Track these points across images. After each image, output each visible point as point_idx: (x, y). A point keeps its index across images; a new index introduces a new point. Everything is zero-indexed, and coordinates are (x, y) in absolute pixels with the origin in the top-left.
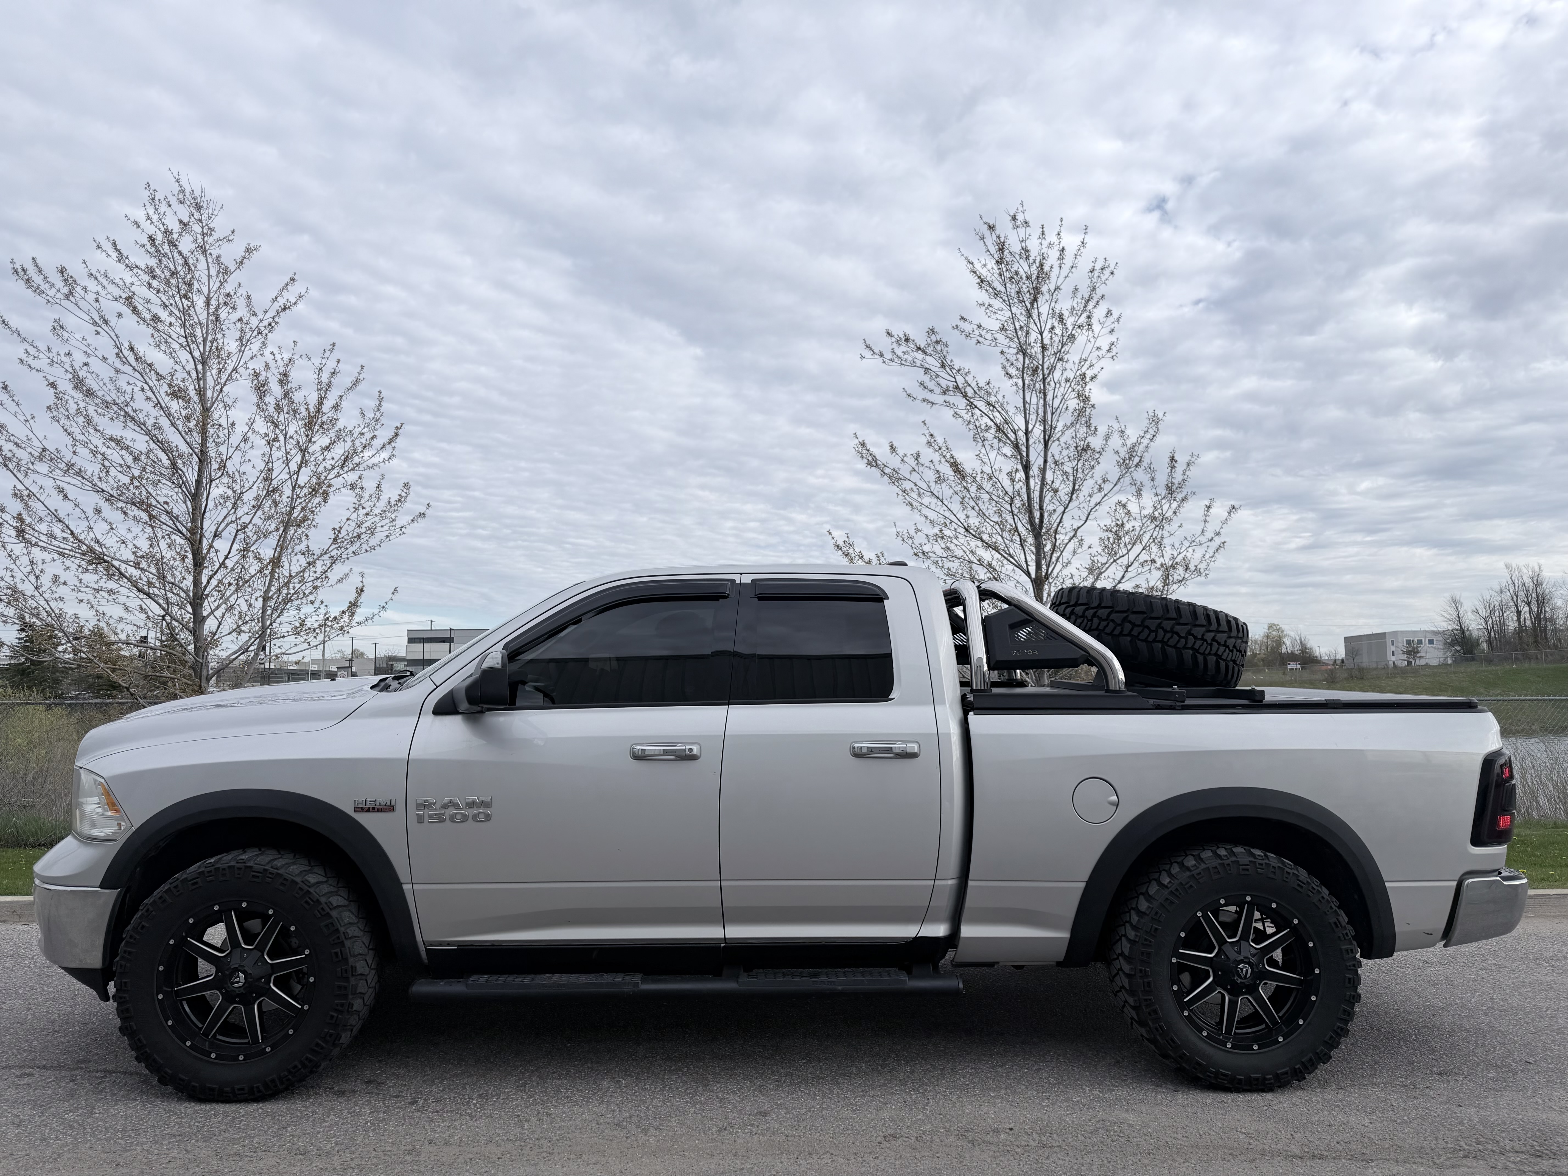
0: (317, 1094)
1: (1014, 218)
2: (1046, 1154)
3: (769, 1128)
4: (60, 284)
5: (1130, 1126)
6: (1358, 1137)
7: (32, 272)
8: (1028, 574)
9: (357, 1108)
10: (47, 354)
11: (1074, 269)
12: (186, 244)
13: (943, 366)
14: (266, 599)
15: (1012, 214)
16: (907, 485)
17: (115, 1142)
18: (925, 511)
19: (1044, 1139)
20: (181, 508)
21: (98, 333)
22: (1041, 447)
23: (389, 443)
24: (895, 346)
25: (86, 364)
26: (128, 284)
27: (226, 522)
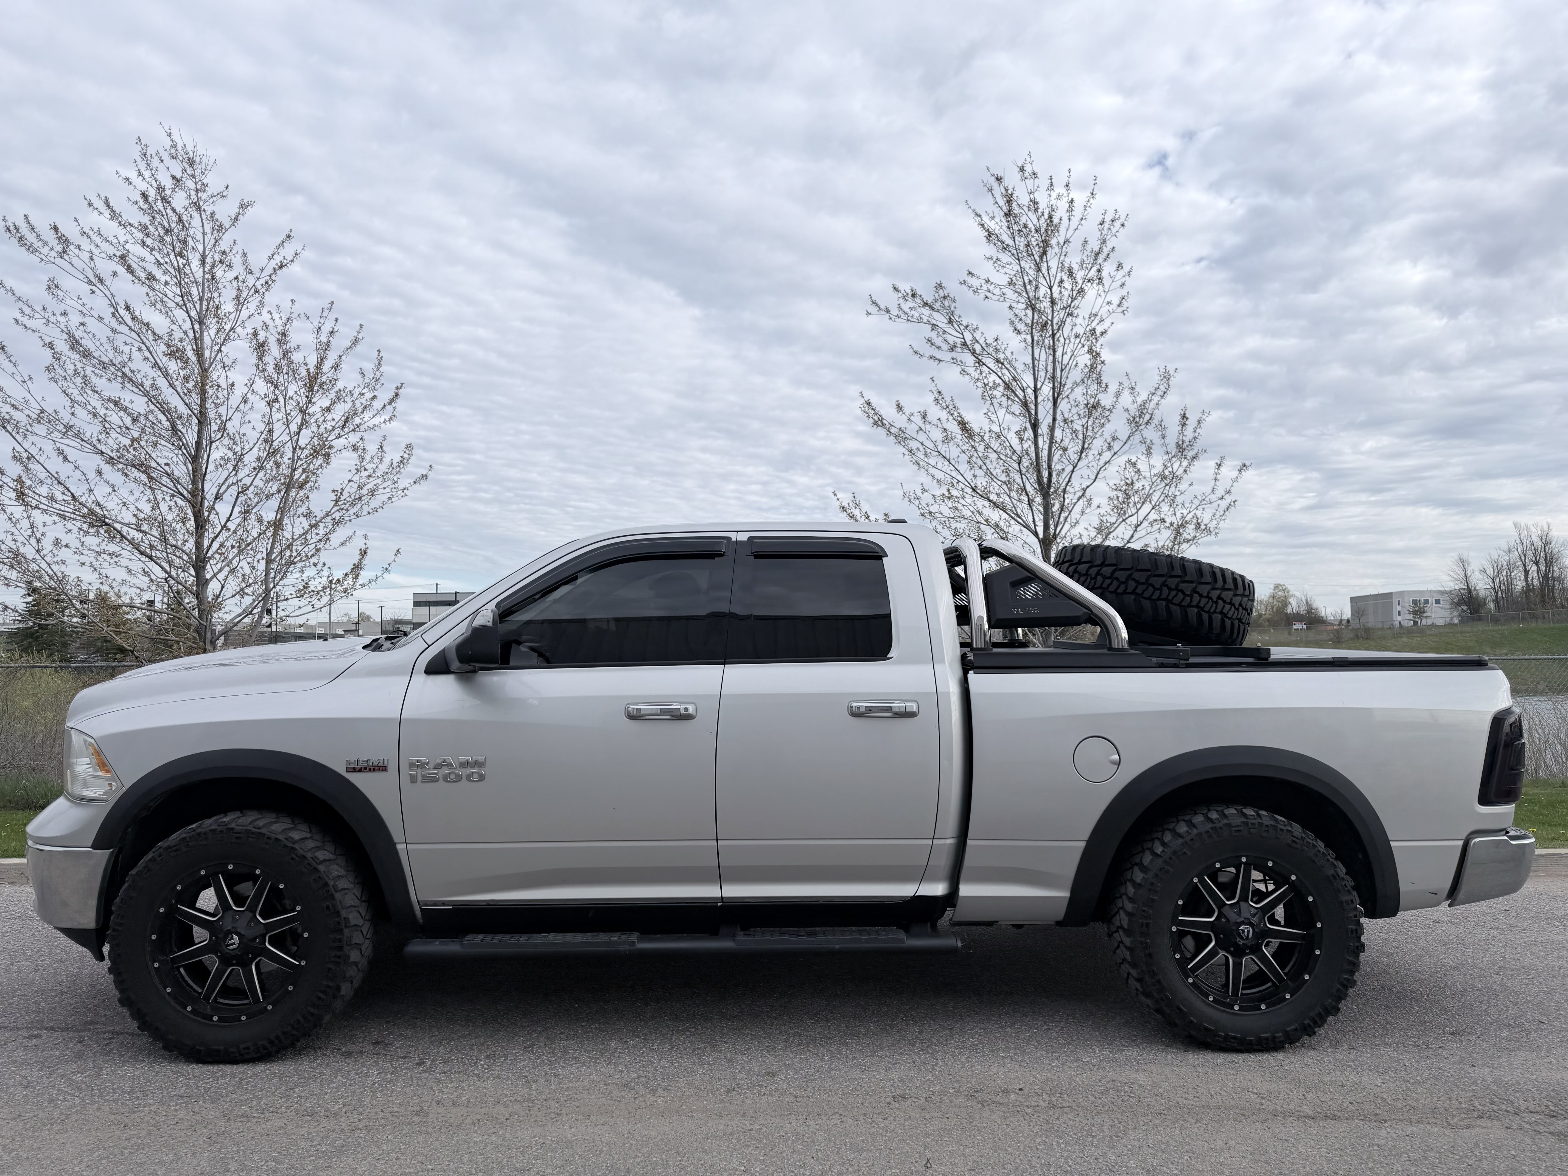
0: (325, 1055)
1: (1022, 169)
2: (1057, 1115)
3: (777, 1089)
4: (53, 242)
5: (1141, 1086)
6: (1371, 1097)
7: (24, 230)
8: (1036, 534)
9: (365, 1069)
10: (42, 313)
11: (1083, 221)
12: (180, 201)
13: (950, 322)
14: (269, 562)
15: (1020, 165)
16: (914, 445)
17: (123, 1103)
18: (932, 471)
19: (1054, 1099)
20: (182, 471)
21: (93, 292)
22: (1050, 404)
23: (390, 403)
24: (901, 301)
25: (82, 324)
26: (122, 241)
27: (227, 484)
